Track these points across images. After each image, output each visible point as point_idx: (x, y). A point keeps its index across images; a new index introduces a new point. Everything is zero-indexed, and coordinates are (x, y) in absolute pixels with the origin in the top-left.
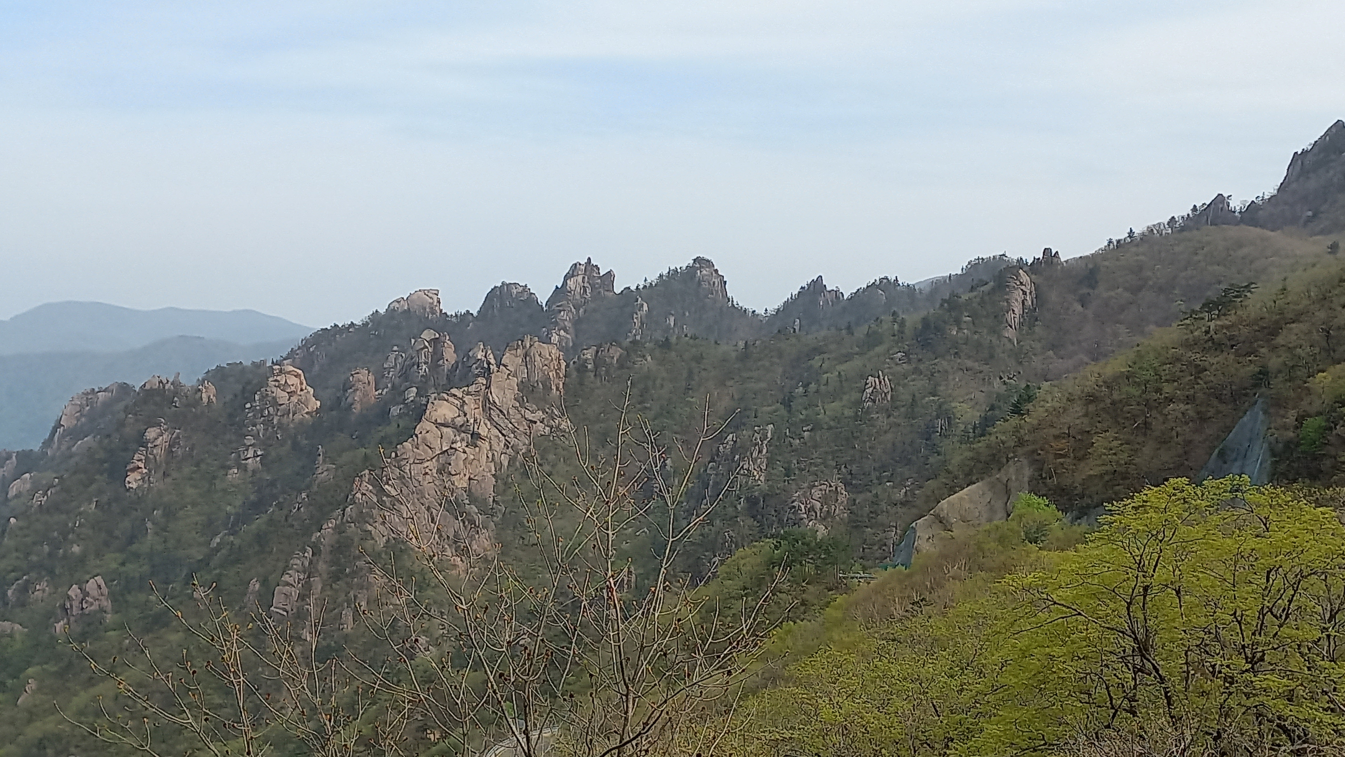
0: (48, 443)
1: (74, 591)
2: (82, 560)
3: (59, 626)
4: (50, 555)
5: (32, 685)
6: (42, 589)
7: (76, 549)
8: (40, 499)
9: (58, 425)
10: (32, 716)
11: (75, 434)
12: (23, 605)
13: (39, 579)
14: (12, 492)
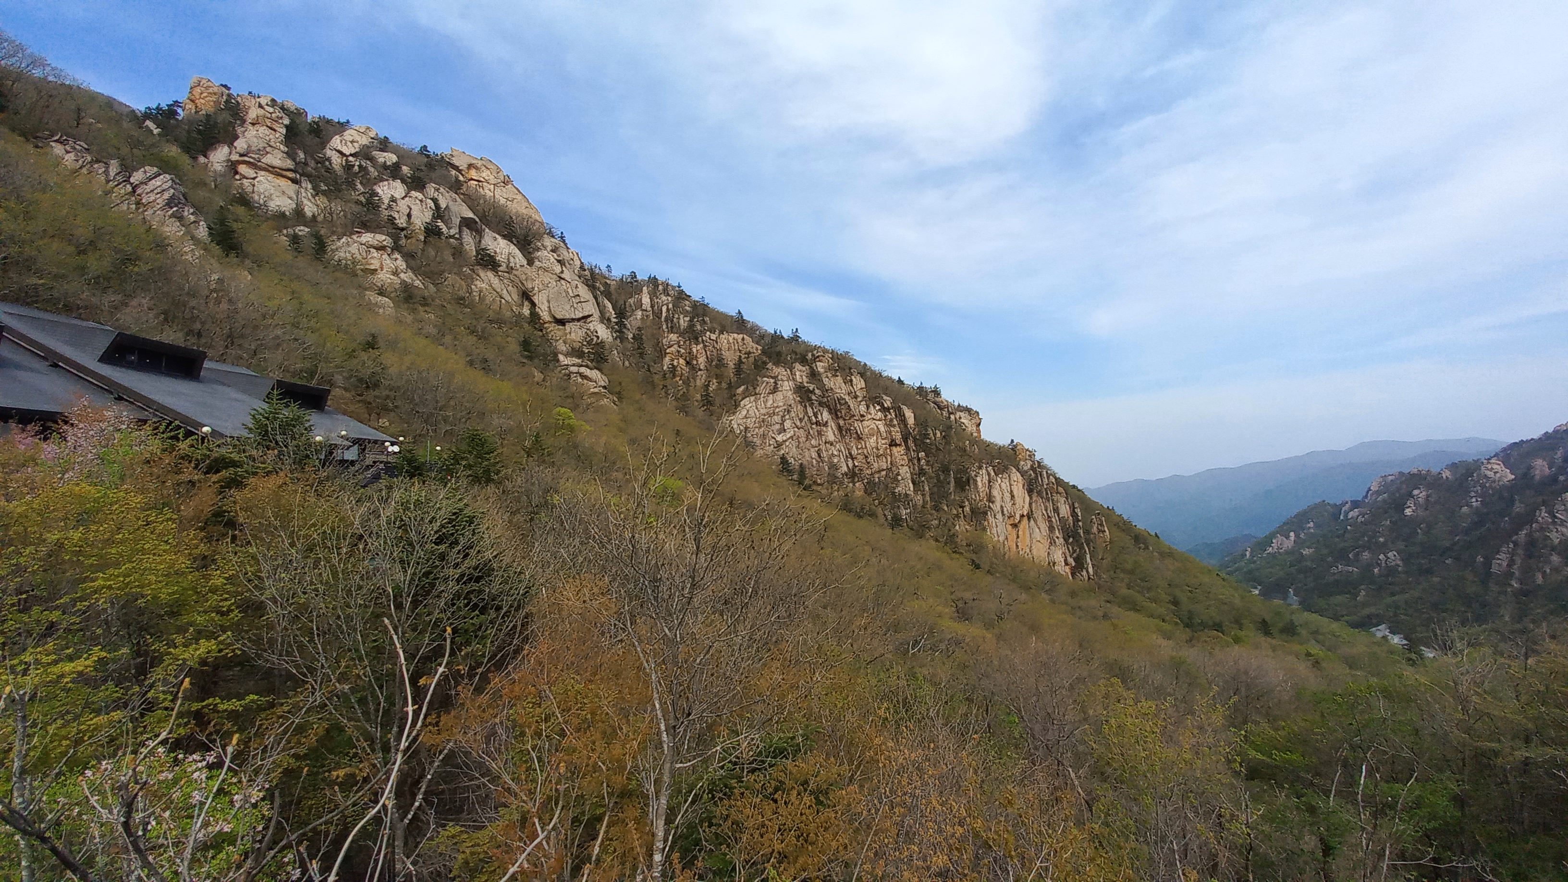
0: (1366, 496)
1: (1382, 557)
2: (1384, 544)
3: (1376, 570)
4: (1368, 541)
5: (1363, 593)
6: (1366, 555)
7: (1381, 539)
8: (1360, 519)
9: (1370, 489)
10: (1364, 605)
11: (1378, 493)
12: (1357, 561)
13: (1364, 552)
14: (1350, 517)
